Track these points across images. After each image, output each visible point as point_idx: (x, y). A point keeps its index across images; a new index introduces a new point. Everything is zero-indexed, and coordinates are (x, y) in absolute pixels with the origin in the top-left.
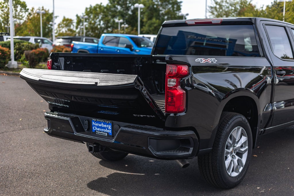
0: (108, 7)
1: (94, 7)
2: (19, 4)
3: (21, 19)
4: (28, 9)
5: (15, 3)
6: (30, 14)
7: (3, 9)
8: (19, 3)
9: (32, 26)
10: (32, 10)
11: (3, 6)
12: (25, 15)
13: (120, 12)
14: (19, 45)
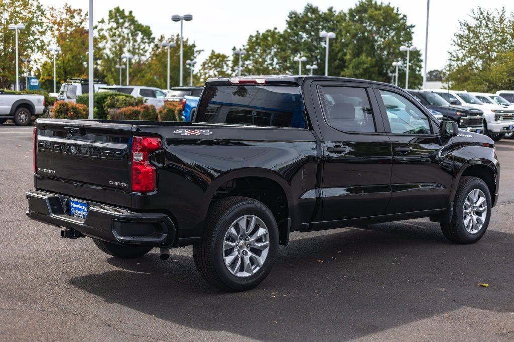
0: (287, 35)
1: (263, 34)
2: (140, 30)
3: (143, 55)
4: (154, 39)
5: (134, 28)
6: (156, 46)
7: (114, 38)
8: (140, 28)
9: (159, 66)
10: (161, 40)
11: (115, 33)
12: (149, 48)
13: (306, 43)
14: (111, 100)
